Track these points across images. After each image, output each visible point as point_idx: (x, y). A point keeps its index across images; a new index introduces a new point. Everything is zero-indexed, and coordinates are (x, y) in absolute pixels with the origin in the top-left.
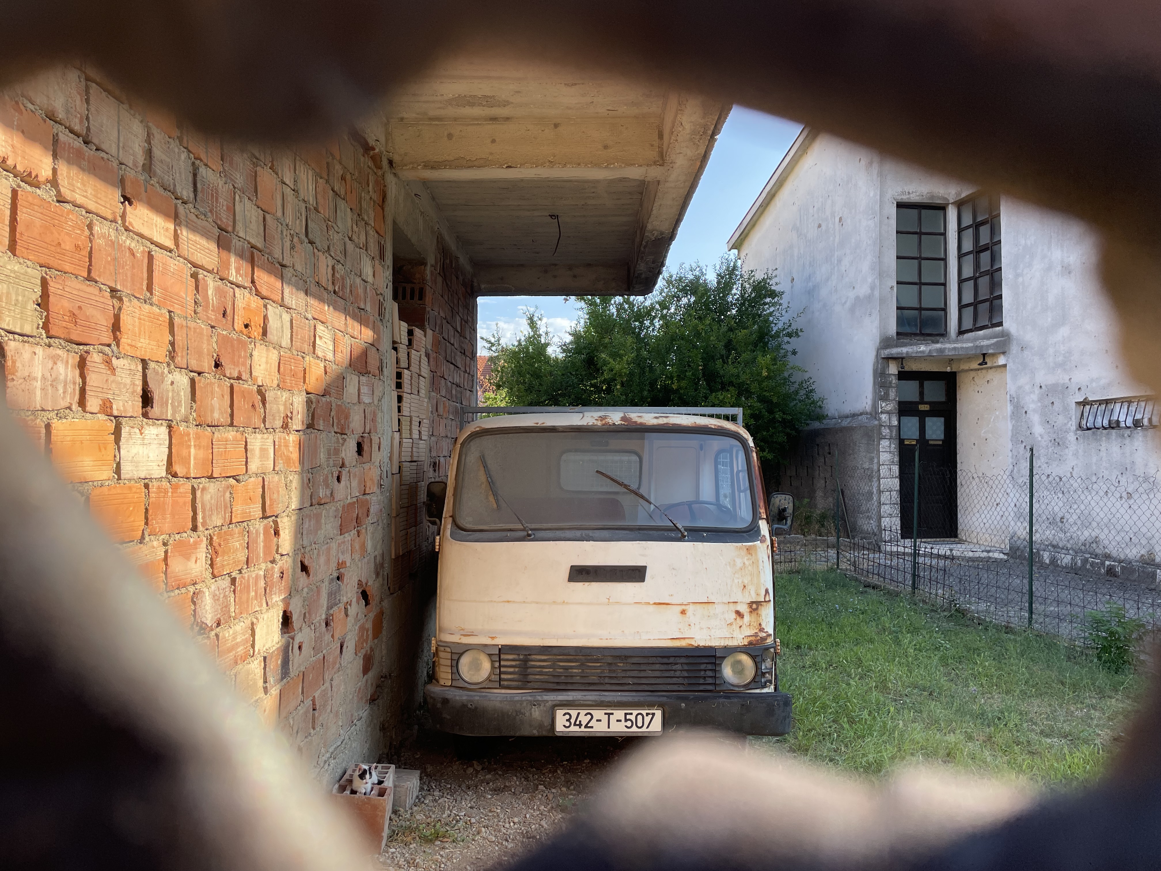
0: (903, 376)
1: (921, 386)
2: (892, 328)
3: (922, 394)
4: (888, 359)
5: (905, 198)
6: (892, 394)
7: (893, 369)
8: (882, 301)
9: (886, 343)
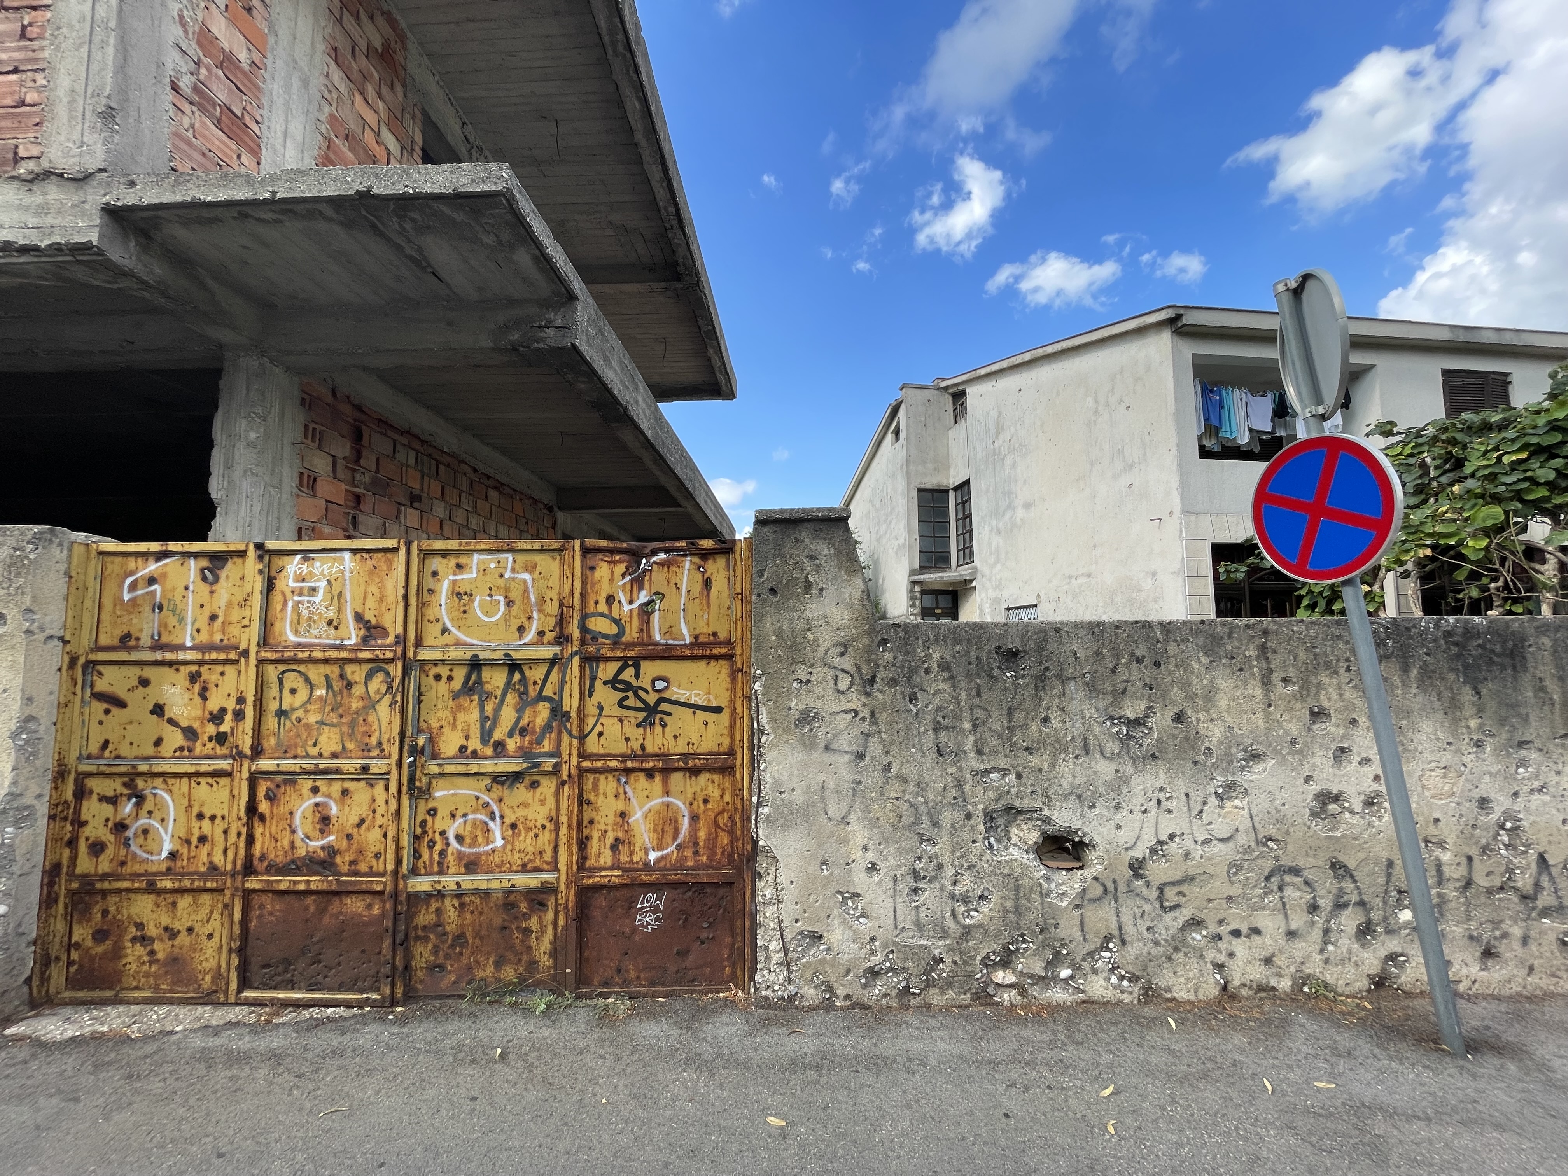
0: (924, 592)
1: (937, 598)
2: (917, 565)
3: (937, 603)
4: (915, 583)
5: (922, 486)
6: (918, 603)
7: (917, 589)
8: (910, 547)
9: (913, 573)
